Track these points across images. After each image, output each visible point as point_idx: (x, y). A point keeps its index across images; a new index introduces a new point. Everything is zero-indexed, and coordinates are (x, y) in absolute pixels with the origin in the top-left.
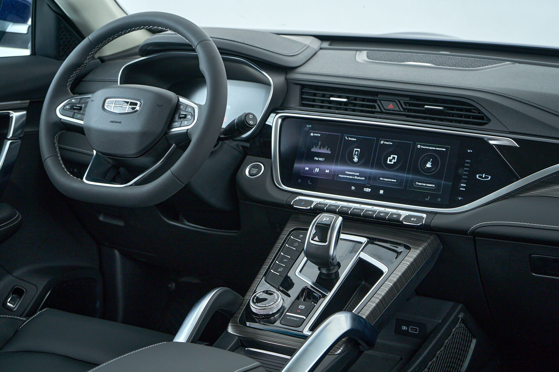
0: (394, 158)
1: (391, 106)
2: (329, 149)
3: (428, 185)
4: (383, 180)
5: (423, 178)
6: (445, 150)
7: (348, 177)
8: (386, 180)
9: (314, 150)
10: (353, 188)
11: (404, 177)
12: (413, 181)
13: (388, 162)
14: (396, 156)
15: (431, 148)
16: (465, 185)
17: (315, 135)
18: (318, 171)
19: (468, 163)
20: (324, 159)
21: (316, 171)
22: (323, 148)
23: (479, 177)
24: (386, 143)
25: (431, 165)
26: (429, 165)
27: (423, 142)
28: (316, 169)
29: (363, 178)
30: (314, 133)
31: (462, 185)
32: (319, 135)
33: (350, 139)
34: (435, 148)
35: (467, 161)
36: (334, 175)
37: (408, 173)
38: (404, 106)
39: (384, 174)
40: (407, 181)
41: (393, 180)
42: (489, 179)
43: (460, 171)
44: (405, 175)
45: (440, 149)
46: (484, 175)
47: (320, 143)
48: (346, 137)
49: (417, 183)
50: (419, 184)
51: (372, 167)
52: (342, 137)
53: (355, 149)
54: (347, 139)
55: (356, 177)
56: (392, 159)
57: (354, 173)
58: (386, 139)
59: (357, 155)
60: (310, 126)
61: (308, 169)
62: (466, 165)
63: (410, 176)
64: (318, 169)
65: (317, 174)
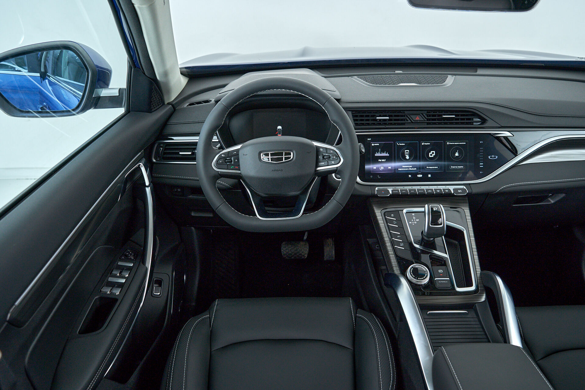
0: (433, 153)
1: (418, 118)
2: (387, 153)
3: (459, 167)
4: (429, 168)
5: (455, 163)
6: (465, 143)
7: (405, 169)
8: (431, 168)
9: (377, 155)
10: (410, 176)
11: (442, 164)
12: (449, 166)
13: (430, 156)
14: (434, 152)
15: (456, 143)
16: (483, 164)
17: (375, 144)
18: (383, 169)
19: (481, 150)
20: (385, 160)
21: (381, 169)
22: (383, 153)
23: (490, 157)
24: (426, 144)
25: (458, 154)
26: (457, 154)
27: (450, 140)
28: (381, 167)
29: (415, 169)
30: (374, 144)
31: (480, 164)
32: (378, 144)
33: (400, 144)
34: (458, 143)
35: (481, 148)
36: (395, 170)
37: (445, 161)
38: (427, 117)
39: (428, 164)
40: (445, 166)
41: (435, 167)
42: (497, 158)
43: (478, 155)
44: (443, 163)
45: (462, 143)
46: (493, 156)
47: (380, 149)
48: (397, 144)
49: (452, 167)
50: (453, 167)
51: (420, 161)
52: (395, 144)
53: (406, 151)
54: (398, 145)
55: (410, 169)
56: (432, 154)
57: (408, 167)
58: (426, 141)
59: (408, 154)
60: (370, 139)
61: (375, 168)
62: (481, 151)
63: (446, 163)
64: (383, 167)
65: (383, 170)
